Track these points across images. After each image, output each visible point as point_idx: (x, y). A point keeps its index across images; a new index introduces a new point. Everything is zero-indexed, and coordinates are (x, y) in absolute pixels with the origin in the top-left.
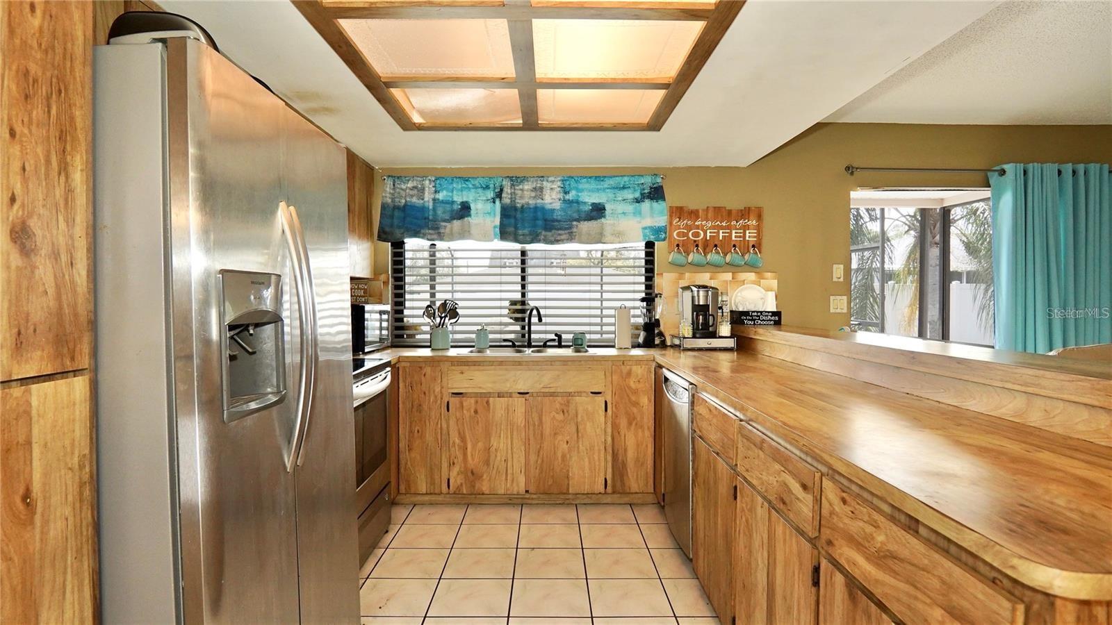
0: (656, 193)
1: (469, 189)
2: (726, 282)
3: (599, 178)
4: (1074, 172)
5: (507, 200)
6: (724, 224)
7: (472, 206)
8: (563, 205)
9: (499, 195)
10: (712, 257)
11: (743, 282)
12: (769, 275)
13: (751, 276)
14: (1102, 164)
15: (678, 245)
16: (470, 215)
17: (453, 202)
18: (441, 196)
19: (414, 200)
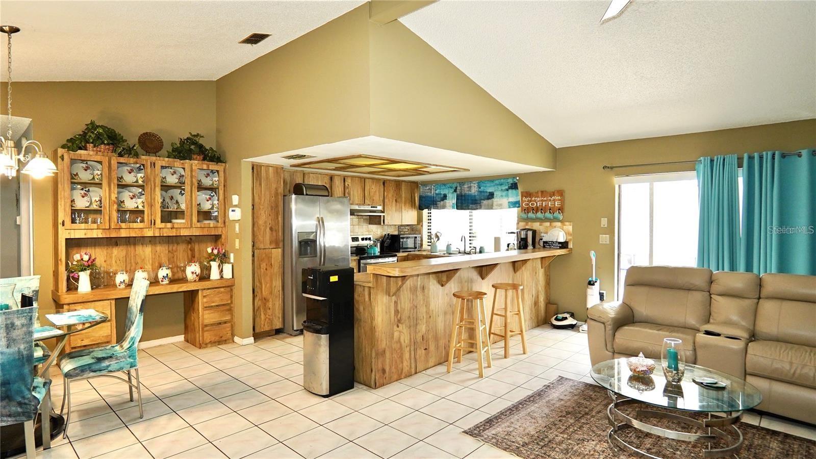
0: (514, 186)
1: (446, 188)
2: (547, 227)
3: (492, 181)
5: (458, 193)
6: (545, 199)
7: (448, 195)
8: (479, 194)
9: (455, 191)
10: (539, 215)
11: (555, 227)
12: (567, 223)
13: (559, 224)
15: (525, 210)
16: (446, 199)
17: (441, 194)
18: (437, 192)
19: (429, 194)
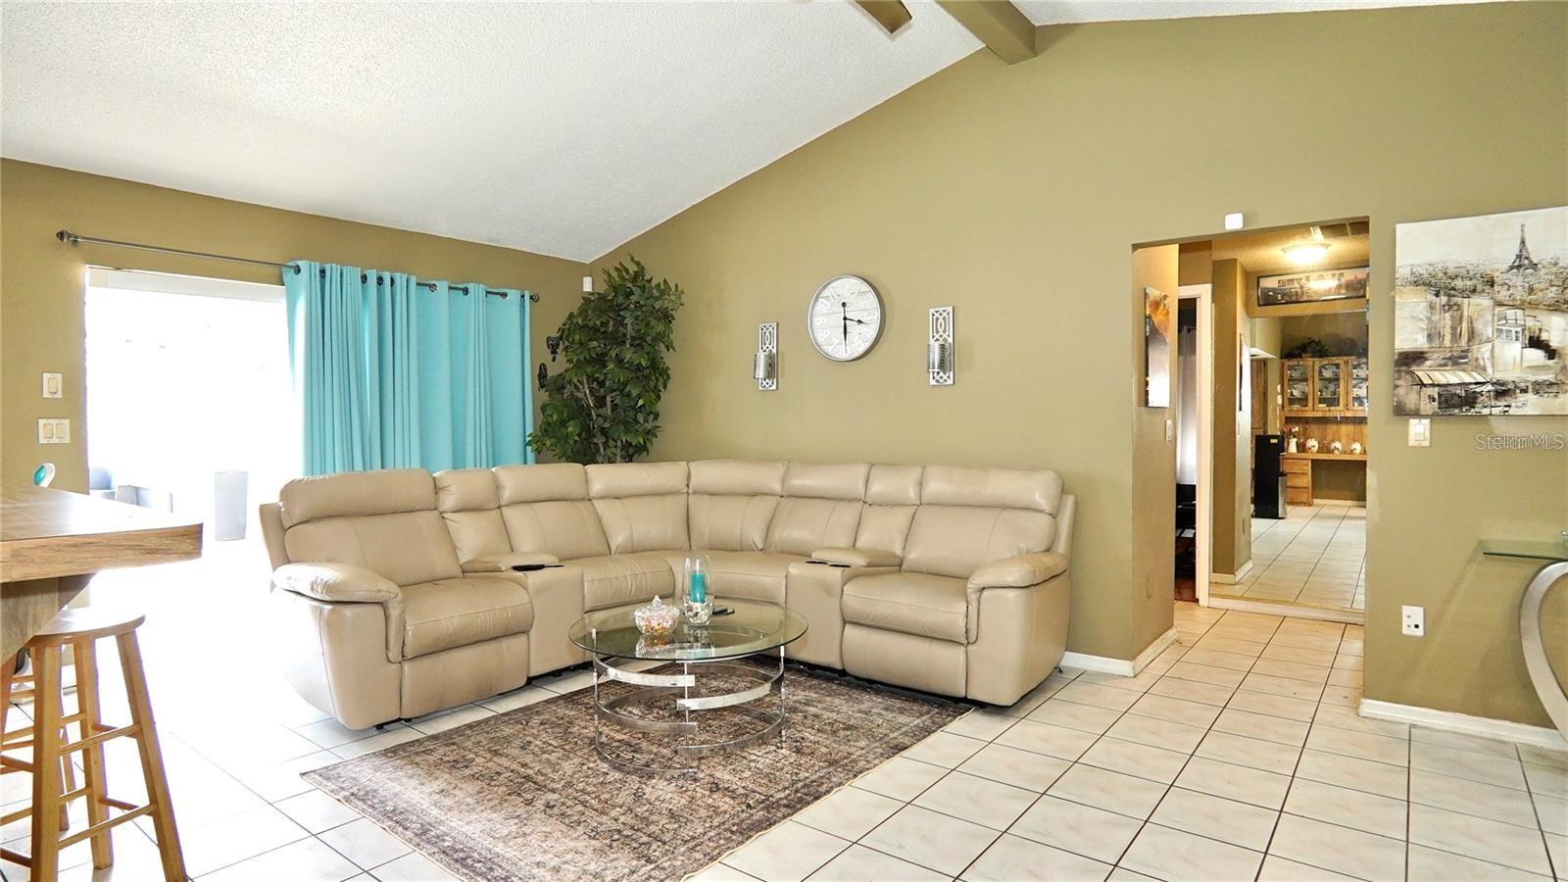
4: (380, 281)
14: (409, 274)
